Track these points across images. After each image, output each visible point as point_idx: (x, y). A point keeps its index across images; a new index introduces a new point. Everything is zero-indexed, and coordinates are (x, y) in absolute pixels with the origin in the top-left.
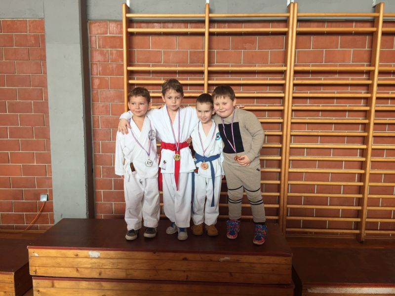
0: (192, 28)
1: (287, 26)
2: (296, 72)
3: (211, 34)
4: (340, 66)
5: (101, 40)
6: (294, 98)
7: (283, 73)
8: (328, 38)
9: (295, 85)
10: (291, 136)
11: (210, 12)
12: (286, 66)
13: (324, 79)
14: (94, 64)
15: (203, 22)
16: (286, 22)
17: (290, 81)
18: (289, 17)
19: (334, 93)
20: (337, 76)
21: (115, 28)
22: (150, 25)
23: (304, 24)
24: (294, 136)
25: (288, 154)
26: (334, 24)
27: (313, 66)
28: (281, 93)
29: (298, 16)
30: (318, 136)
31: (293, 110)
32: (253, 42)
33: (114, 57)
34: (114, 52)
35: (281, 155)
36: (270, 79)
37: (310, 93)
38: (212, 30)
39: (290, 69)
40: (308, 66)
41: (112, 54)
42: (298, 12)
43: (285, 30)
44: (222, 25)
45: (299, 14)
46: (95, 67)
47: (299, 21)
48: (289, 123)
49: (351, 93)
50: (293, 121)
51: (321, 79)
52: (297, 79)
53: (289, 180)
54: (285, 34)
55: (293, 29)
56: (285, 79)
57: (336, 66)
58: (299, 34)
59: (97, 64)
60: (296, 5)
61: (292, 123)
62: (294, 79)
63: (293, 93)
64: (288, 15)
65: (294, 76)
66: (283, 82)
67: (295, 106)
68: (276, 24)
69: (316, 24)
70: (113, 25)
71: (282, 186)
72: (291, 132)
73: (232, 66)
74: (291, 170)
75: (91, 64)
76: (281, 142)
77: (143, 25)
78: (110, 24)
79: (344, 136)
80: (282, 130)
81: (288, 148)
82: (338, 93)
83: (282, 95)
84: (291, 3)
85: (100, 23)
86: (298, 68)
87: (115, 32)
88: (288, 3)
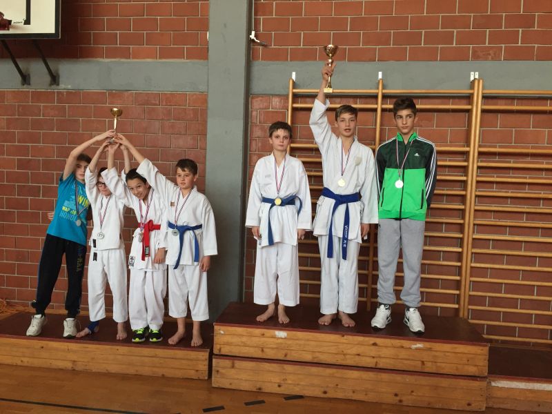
0: (361, 103)
1: (471, 103)
2: (480, 154)
3: (383, 110)
4: (533, 148)
5: (263, 115)
6: (478, 182)
7: (466, 154)
8: (518, 116)
9: (479, 167)
10: (474, 225)
12: (469, 146)
13: (514, 162)
15: (376, 97)
16: (469, 98)
17: (473, 164)
18: (473, 94)
19: (526, 178)
20: (529, 159)
21: (278, 103)
23: (490, 101)
24: (478, 225)
25: (470, 246)
26: (524, 102)
27: (500, 147)
28: (462, 176)
29: (483, 93)
30: (506, 226)
31: (476, 196)
32: (430, 120)
35: (461, 246)
36: (450, 161)
37: (497, 177)
38: (385, 106)
39: (474, 149)
40: (495, 147)
42: (483, 89)
43: (469, 107)
45: (485, 91)
46: (254, 143)
47: (484, 97)
48: (472, 211)
49: (546, 179)
50: (477, 208)
51: (510, 162)
52: (481, 161)
53: (471, 276)
54: (469, 111)
55: (478, 106)
56: (467, 160)
57: (528, 148)
58: (483, 111)
59: (256, 140)
60: (481, 81)
61: (476, 211)
62: (478, 162)
63: (477, 176)
64: (471, 91)
65: (478, 158)
66: (465, 164)
67: (479, 191)
68: (457, 100)
69: (504, 101)
71: (463, 283)
72: (474, 220)
74: (473, 265)
75: (251, 139)
76: (462, 231)
77: (308, 100)
78: (274, 99)
79: (538, 228)
80: (463, 218)
81: (470, 239)
82: (530, 178)
83: (464, 178)
84: (475, 79)
85: (262, 97)
86: (482, 149)
87: (278, 107)
88: (472, 78)
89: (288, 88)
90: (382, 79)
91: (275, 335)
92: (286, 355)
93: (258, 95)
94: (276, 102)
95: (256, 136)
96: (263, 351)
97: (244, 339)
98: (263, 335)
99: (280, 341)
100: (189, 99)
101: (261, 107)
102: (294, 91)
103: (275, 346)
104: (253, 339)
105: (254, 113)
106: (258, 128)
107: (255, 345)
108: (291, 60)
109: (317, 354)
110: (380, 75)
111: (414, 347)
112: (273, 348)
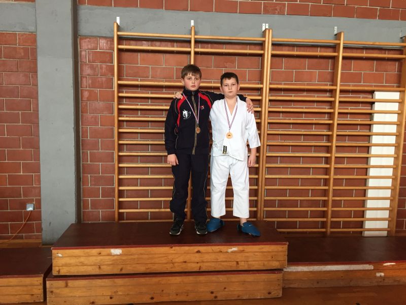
0: (178, 47)
1: (263, 49)
2: (271, 89)
3: (196, 53)
4: (308, 85)
5: (91, 55)
6: (269, 112)
7: (260, 90)
8: (297, 60)
9: (270, 101)
10: (267, 145)
11: (196, 34)
12: (262, 83)
13: (294, 96)
14: (84, 77)
15: (189, 42)
16: (261, 45)
17: (266, 97)
18: (264, 41)
19: (303, 108)
20: (305, 94)
21: (105, 45)
22: (139, 43)
23: (277, 47)
25: (264, 162)
26: (302, 48)
27: (285, 84)
29: (272, 41)
30: (289, 146)
31: (268, 123)
32: (233, 62)
33: (103, 71)
34: (104, 66)
35: (259, 163)
36: (248, 95)
37: (283, 108)
38: (197, 50)
39: (266, 86)
40: (281, 84)
41: (101, 68)
42: (272, 38)
43: (262, 52)
44: (206, 45)
45: (273, 39)
46: (84, 80)
47: (273, 45)
49: (317, 108)
50: (269, 132)
51: (291, 96)
52: (271, 96)
53: (266, 185)
54: (262, 55)
55: (268, 51)
56: (261, 95)
57: (304, 85)
58: (273, 56)
59: (86, 77)
60: (271, 31)
61: (268, 134)
62: (269, 96)
63: (269, 107)
64: (263, 39)
65: (269, 93)
66: (259, 98)
67: (271, 119)
68: (253, 47)
69: (287, 48)
71: (260, 191)
72: (267, 142)
73: (214, 83)
74: (267, 176)
75: (81, 77)
76: (259, 151)
77: (132, 42)
78: (100, 40)
79: (312, 146)
81: (265, 157)
82: (306, 108)
83: (259, 109)
84: (266, 29)
85: (90, 38)
86: (273, 86)
87: (105, 47)
88: (264, 29)
89: (113, 31)
90: (194, 26)
91: (111, 253)
92: (121, 270)
93: (86, 37)
94: (103, 43)
95: (86, 73)
96: (100, 268)
97: (82, 259)
98: (100, 253)
99: (115, 258)
100: (19, 39)
101: (90, 47)
102: (119, 33)
103: (111, 263)
104: (91, 258)
105: (83, 53)
106: (87, 67)
107: (92, 264)
108: (115, 6)
109: (149, 266)
110: (192, 23)
111: (230, 250)
112: (109, 265)
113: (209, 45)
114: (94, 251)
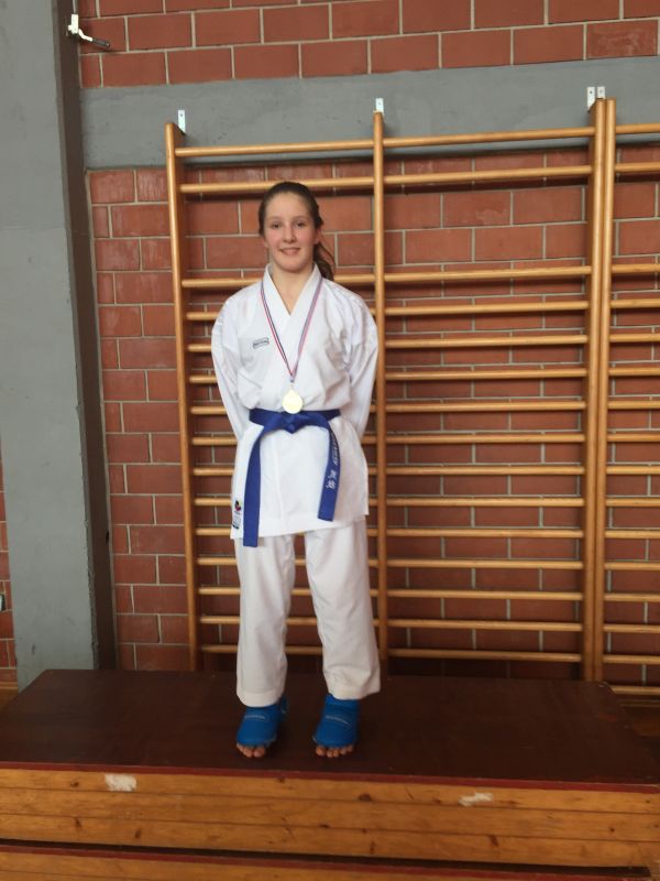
0: (341, 176)
1: (590, 161)
3: (389, 190)
5: (120, 216)
7: (583, 281)
10: (609, 443)
11: (386, 133)
12: (589, 262)
14: (104, 275)
15: (369, 160)
16: (585, 150)
17: (601, 303)
18: (592, 137)
21: (151, 187)
22: (237, 174)
23: (634, 153)
24: (618, 443)
25: (601, 493)
28: (577, 333)
29: (616, 134)
31: (611, 378)
32: (500, 207)
33: (151, 256)
34: (152, 245)
35: (583, 495)
36: (549, 300)
38: (392, 180)
39: (600, 269)
40: (650, 261)
41: (146, 249)
42: (616, 124)
43: (584, 170)
44: (419, 166)
45: (620, 129)
47: (619, 146)
48: (603, 413)
50: (614, 405)
52: (621, 297)
53: (607, 559)
54: (586, 181)
55: (605, 169)
58: (621, 179)
59: (110, 276)
60: (611, 104)
61: (611, 411)
64: (589, 131)
65: (612, 289)
66: (582, 305)
67: (618, 366)
68: (559, 157)
70: (146, 180)
71: (589, 576)
72: (609, 433)
73: (448, 269)
74: (610, 534)
76: (582, 460)
77: (220, 174)
78: (140, 177)
80: (584, 431)
81: (601, 477)
83: (581, 339)
84: (597, 99)
85: (114, 174)
86: (621, 269)
87: (152, 194)
88: (591, 101)
90: (383, 114)
91: (107, 786)
92: (138, 835)
93: (106, 170)
94: (145, 182)
95: (111, 266)
96: (78, 824)
97: (30, 797)
98: (76, 784)
99: (118, 799)
101: (115, 196)
102: (180, 152)
103: (106, 813)
104: (52, 795)
105: (100, 213)
106: (111, 248)
107: (58, 811)
108: (172, 82)
109: (216, 830)
110: (380, 106)
111: (467, 800)
112: (102, 819)
113: (430, 165)
114: (61, 777)
